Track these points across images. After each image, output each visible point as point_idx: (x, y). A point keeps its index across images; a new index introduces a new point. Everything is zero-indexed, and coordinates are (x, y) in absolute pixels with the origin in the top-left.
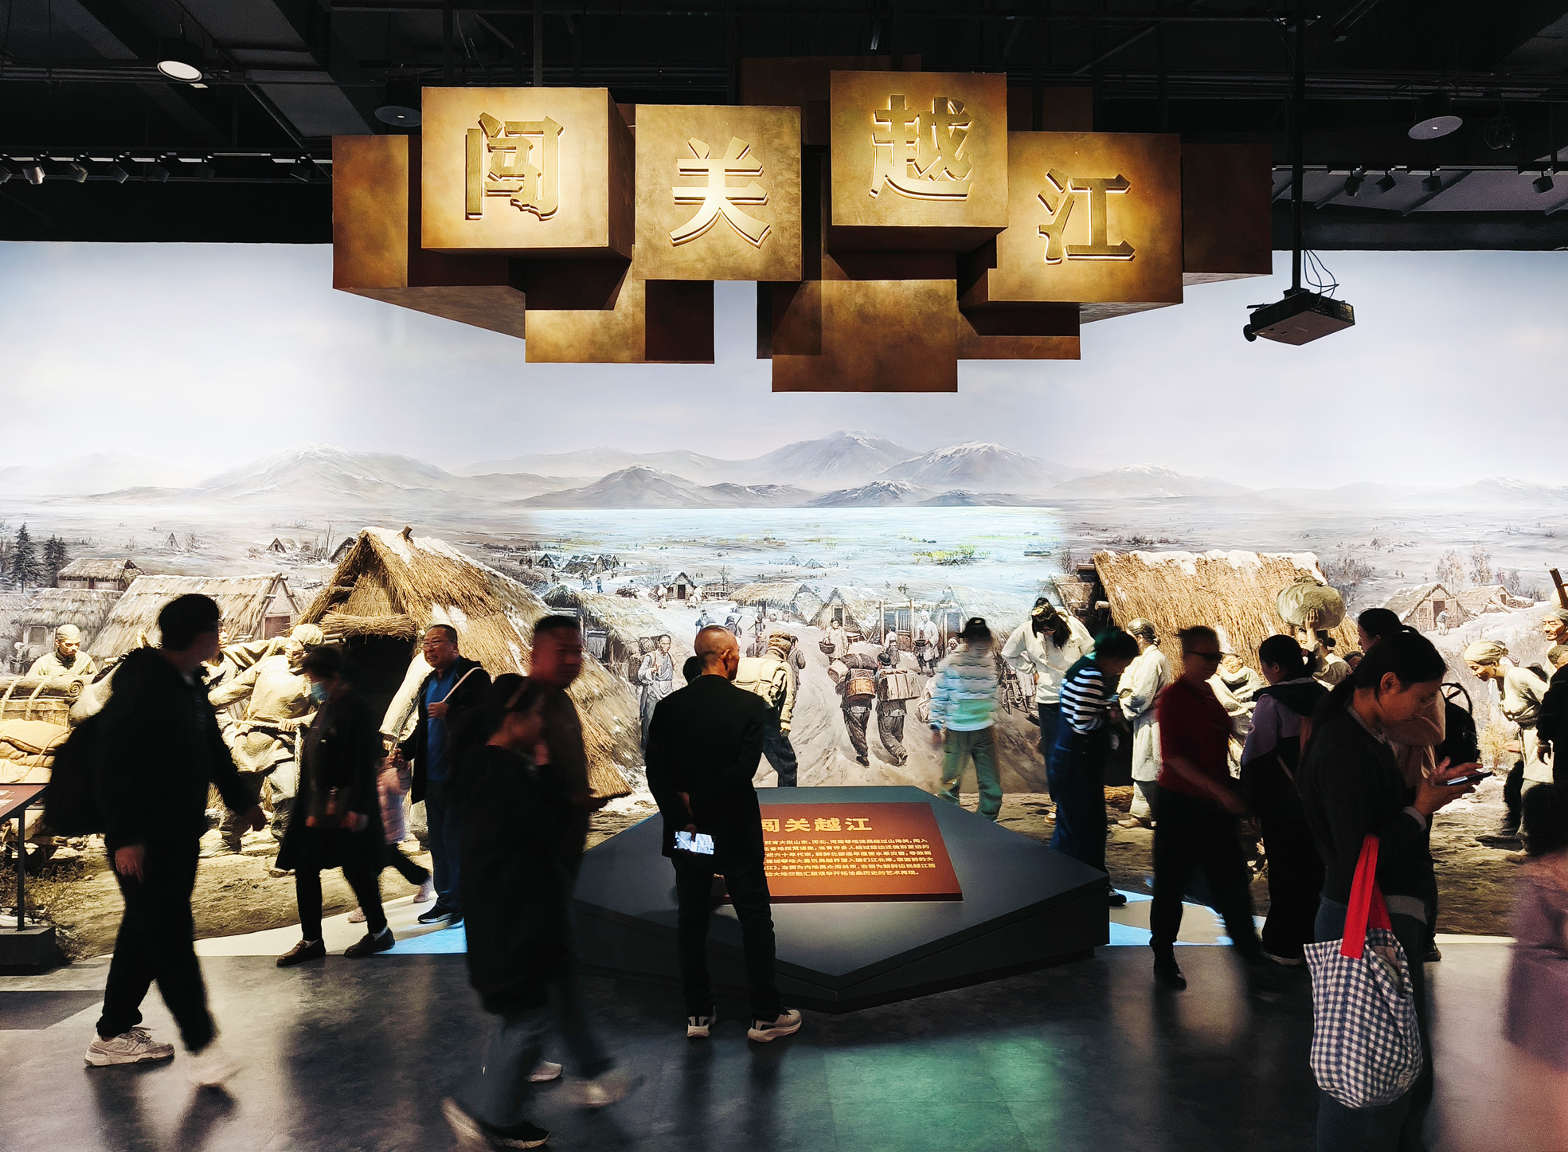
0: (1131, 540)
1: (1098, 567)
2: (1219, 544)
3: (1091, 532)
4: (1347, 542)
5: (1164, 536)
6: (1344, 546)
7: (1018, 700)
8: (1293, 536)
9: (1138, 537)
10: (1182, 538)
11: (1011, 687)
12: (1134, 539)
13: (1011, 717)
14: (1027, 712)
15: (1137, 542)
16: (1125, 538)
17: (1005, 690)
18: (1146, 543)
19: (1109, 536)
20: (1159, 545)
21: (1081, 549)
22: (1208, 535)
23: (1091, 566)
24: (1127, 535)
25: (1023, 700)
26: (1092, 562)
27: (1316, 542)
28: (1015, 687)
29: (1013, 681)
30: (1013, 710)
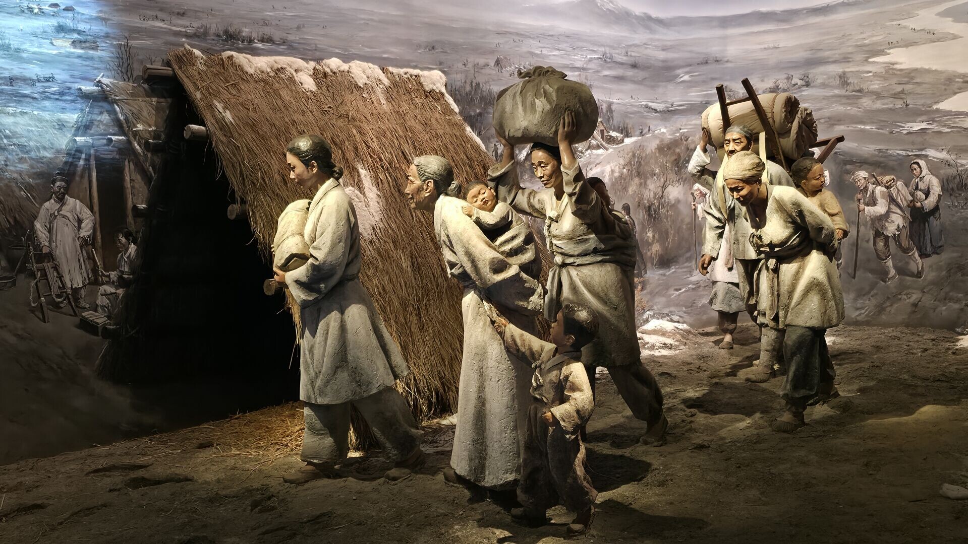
0: (221, 33)
1: (179, 73)
2: (337, 51)
3: (160, 14)
4: (473, 59)
5: (268, 31)
6: (470, 65)
7: (58, 296)
8: (419, 46)
9: (231, 30)
10: (291, 38)
11: (45, 275)
12: (226, 32)
13: (48, 327)
14: (75, 315)
15: (231, 38)
16: (213, 31)
17: (33, 283)
18: (243, 41)
19: (188, 23)
20: (260, 45)
21: (147, 42)
22: (323, 36)
23: (168, 71)
24: (215, 25)
25: (67, 297)
26: (168, 64)
27: (443, 57)
28: (52, 275)
29: (47, 266)
30: (50, 314)
